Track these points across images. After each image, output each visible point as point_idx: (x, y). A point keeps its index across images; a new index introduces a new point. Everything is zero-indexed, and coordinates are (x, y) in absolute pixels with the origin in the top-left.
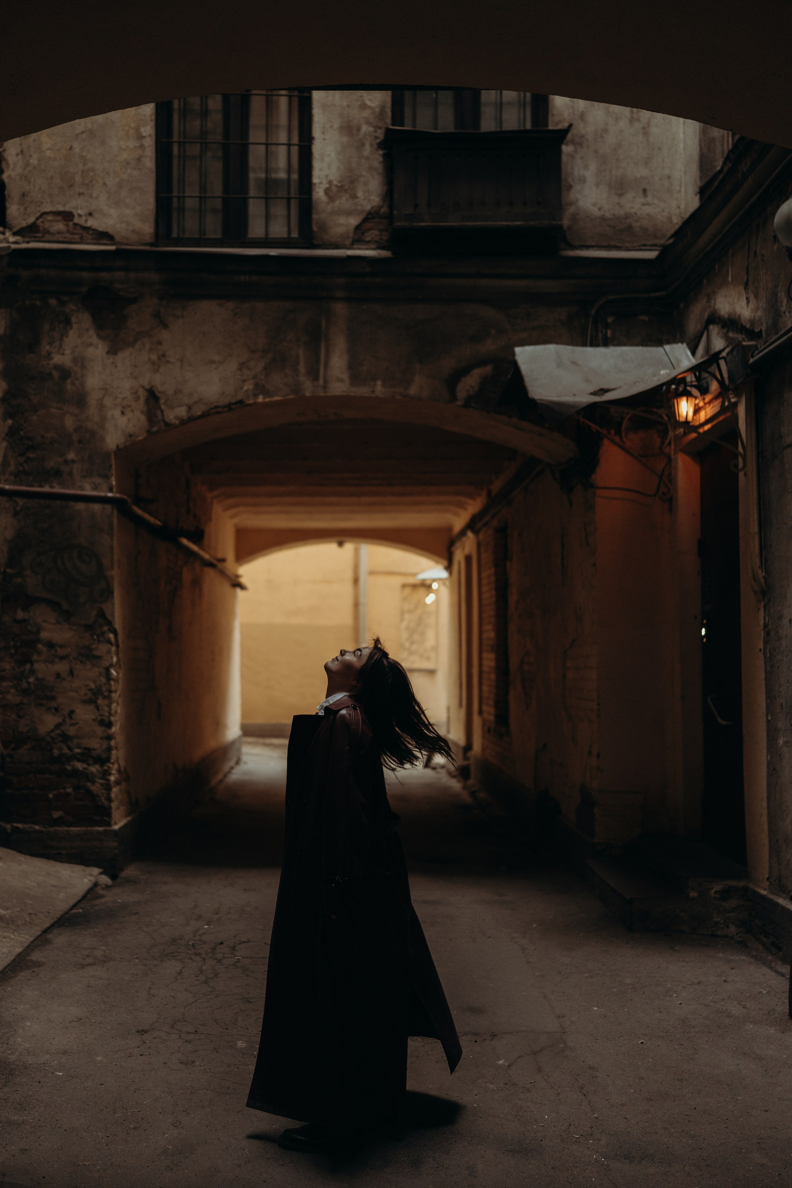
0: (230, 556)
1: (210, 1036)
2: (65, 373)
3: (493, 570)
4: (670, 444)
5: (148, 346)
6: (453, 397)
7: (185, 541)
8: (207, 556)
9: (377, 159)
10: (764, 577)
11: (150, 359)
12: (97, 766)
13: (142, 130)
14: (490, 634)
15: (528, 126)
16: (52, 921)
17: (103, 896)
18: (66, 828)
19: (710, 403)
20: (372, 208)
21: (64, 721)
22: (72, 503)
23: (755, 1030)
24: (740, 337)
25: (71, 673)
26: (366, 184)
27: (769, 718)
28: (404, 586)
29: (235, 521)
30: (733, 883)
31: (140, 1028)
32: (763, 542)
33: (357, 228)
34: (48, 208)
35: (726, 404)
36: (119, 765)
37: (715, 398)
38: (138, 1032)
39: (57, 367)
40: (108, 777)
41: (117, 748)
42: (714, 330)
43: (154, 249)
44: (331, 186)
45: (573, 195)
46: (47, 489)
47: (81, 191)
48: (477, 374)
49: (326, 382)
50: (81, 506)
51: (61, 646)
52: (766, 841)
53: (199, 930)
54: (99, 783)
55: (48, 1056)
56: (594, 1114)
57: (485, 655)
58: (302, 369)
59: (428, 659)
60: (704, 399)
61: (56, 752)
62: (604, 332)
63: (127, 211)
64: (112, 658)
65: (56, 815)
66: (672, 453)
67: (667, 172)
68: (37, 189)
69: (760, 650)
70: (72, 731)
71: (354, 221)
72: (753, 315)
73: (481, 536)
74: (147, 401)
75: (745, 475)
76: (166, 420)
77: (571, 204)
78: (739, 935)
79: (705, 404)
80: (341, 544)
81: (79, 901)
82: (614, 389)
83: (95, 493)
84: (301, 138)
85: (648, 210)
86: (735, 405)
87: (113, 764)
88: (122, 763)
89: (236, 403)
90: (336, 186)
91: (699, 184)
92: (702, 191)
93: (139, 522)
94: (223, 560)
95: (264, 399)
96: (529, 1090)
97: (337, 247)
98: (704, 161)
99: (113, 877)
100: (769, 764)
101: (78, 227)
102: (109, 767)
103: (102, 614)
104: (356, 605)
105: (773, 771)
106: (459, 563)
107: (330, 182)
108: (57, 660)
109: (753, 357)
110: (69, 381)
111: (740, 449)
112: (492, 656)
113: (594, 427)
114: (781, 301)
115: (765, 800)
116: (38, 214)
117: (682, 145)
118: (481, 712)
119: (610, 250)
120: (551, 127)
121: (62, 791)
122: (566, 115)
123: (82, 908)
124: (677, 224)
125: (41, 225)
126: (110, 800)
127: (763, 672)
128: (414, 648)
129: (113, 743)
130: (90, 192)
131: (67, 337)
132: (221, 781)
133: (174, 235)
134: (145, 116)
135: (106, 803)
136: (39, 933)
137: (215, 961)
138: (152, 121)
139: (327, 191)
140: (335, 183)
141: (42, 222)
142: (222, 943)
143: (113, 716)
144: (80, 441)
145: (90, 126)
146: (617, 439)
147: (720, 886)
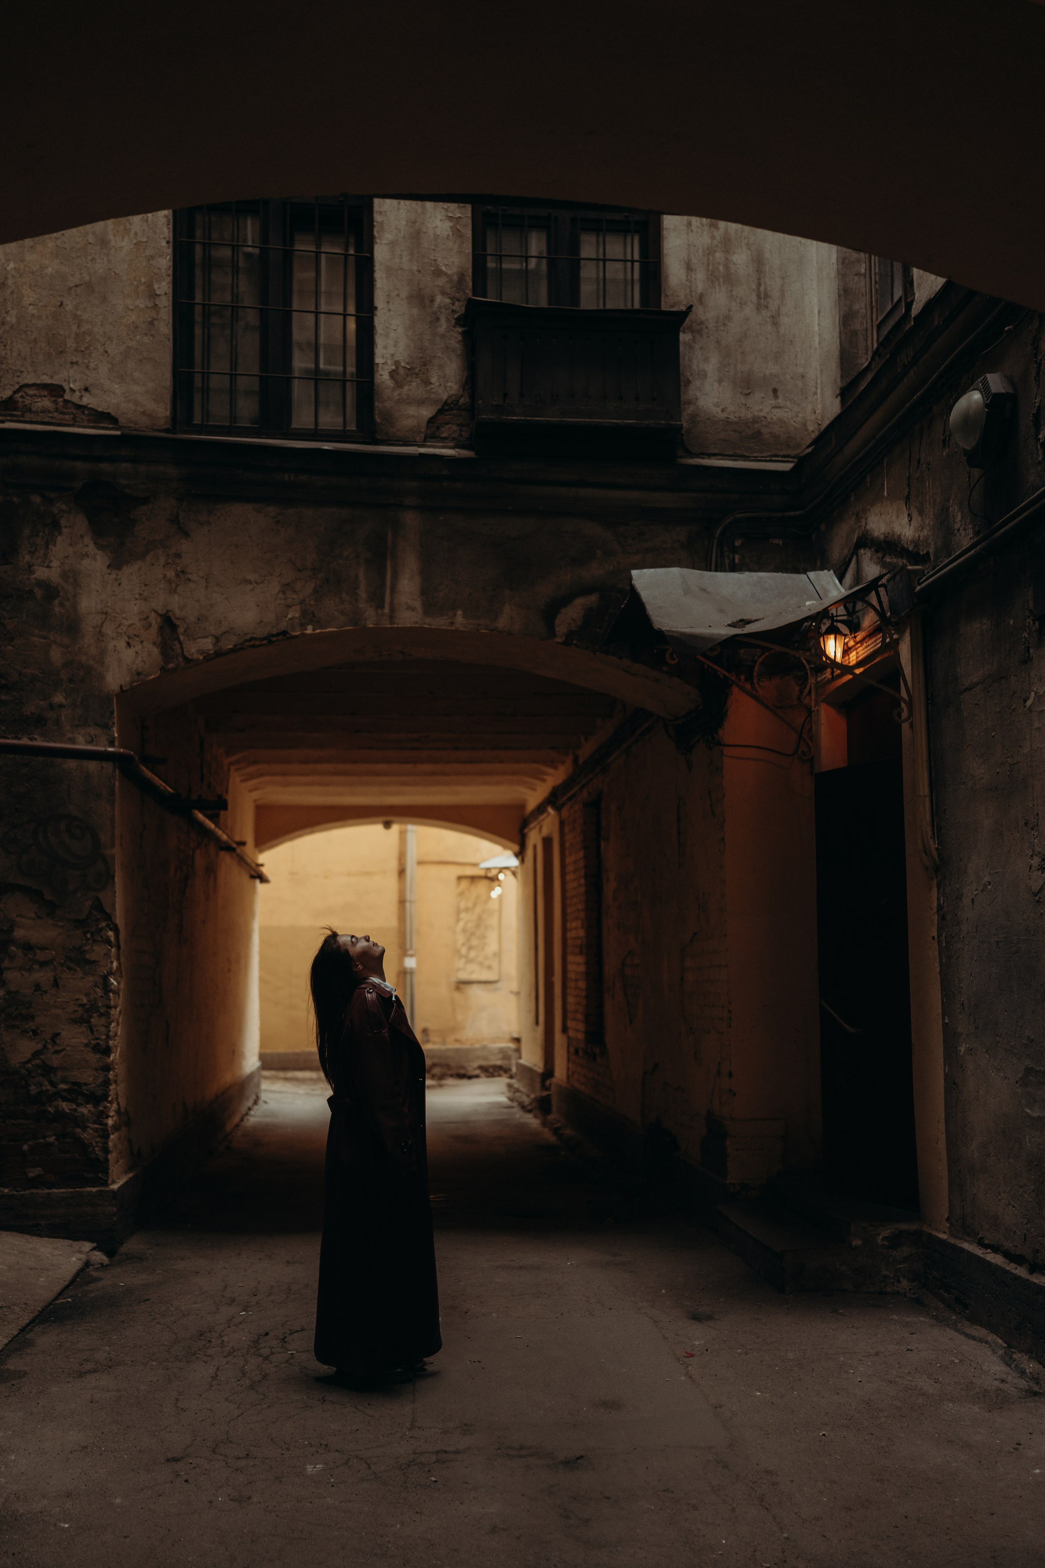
0: (249, 838)
1: (268, 1460)
2: (51, 592)
3: (581, 854)
4: (810, 693)
5: (162, 560)
6: (551, 631)
7: (200, 816)
8: (225, 837)
9: (455, 338)
10: (937, 849)
11: (165, 576)
12: (90, 1106)
13: (156, 286)
14: (578, 931)
15: (637, 306)
16: (32, 1316)
17: (98, 1279)
18: (47, 1191)
19: (861, 642)
20: (450, 397)
21: (45, 1047)
22: (59, 760)
23: (956, 1411)
24: (901, 562)
25: (56, 984)
26: (441, 367)
27: (947, 1021)
28: (460, 878)
29: (256, 795)
30: (904, 1226)
31: (170, 1455)
32: (934, 806)
33: (431, 421)
34: (30, 379)
35: (888, 640)
36: (118, 1104)
37: (870, 636)
38: (168, 1460)
39: (40, 583)
40: (105, 1121)
41: (116, 1082)
42: (866, 555)
43: (171, 436)
44: (397, 368)
45: (691, 392)
46: (25, 741)
47: (75, 360)
48: (580, 603)
49: (392, 610)
50: (71, 764)
51: (42, 949)
52: (945, 1173)
53: (233, 1317)
54: (91, 1129)
55: (46, 1502)
56: (783, 1533)
57: (570, 958)
58: (363, 594)
59: (489, 967)
60: (855, 637)
61: (33, 1090)
62: (731, 556)
63: (136, 388)
64: (112, 962)
65: (33, 1173)
66: (813, 704)
67: (800, 370)
68: (15, 354)
69: (933, 938)
70: (55, 1061)
71: (426, 412)
72: (917, 536)
73: (565, 813)
74: (161, 629)
75: (911, 726)
76: (187, 655)
77: (689, 403)
78: (912, 1291)
79: (857, 643)
80: (387, 825)
81: (67, 1287)
82: (757, 620)
83: (90, 747)
84: (359, 308)
85: (779, 414)
86: (897, 642)
87: (111, 1102)
88: (123, 1102)
89: (278, 635)
90: (404, 367)
91: (839, 384)
92: (844, 393)
93: (146, 787)
94: (243, 844)
95: (314, 630)
96: (695, 1508)
97: (406, 444)
98: (845, 358)
99: (110, 1254)
100: (947, 1077)
101: (69, 405)
102: (106, 1107)
103: (98, 906)
104: (402, 902)
105: (952, 1086)
106: (535, 847)
107: (397, 363)
108: (36, 967)
109: (919, 584)
110: (56, 602)
111: (904, 694)
112: (580, 959)
113: (721, 672)
114: (954, 517)
115: (943, 1121)
116: (17, 386)
117: (817, 340)
118: (565, 1029)
119: (735, 460)
120: (664, 308)
121: (41, 1141)
122: (682, 297)
123: (70, 1297)
124: (813, 431)
125: (20, 400)
126: (107, 1151)
127: (938, 965)
128: (472, 954)
129: (111, 1075)
130: (86, 361)
131: (55, 545)
132: (237, 1125)
133: (197, 420)
134: (159, 269)
135: (101, 1155)
136: (15, 1333)
137: (261, 1359)
138: (169, 275)
139: (393, 374)
140: (403, 364)
141: (22, 397)
142: (267, 1334)
143: (111, 1039)
144: (70, 680)
145: (87, 278)
146: (748, 686)
147: (888, 1231)
